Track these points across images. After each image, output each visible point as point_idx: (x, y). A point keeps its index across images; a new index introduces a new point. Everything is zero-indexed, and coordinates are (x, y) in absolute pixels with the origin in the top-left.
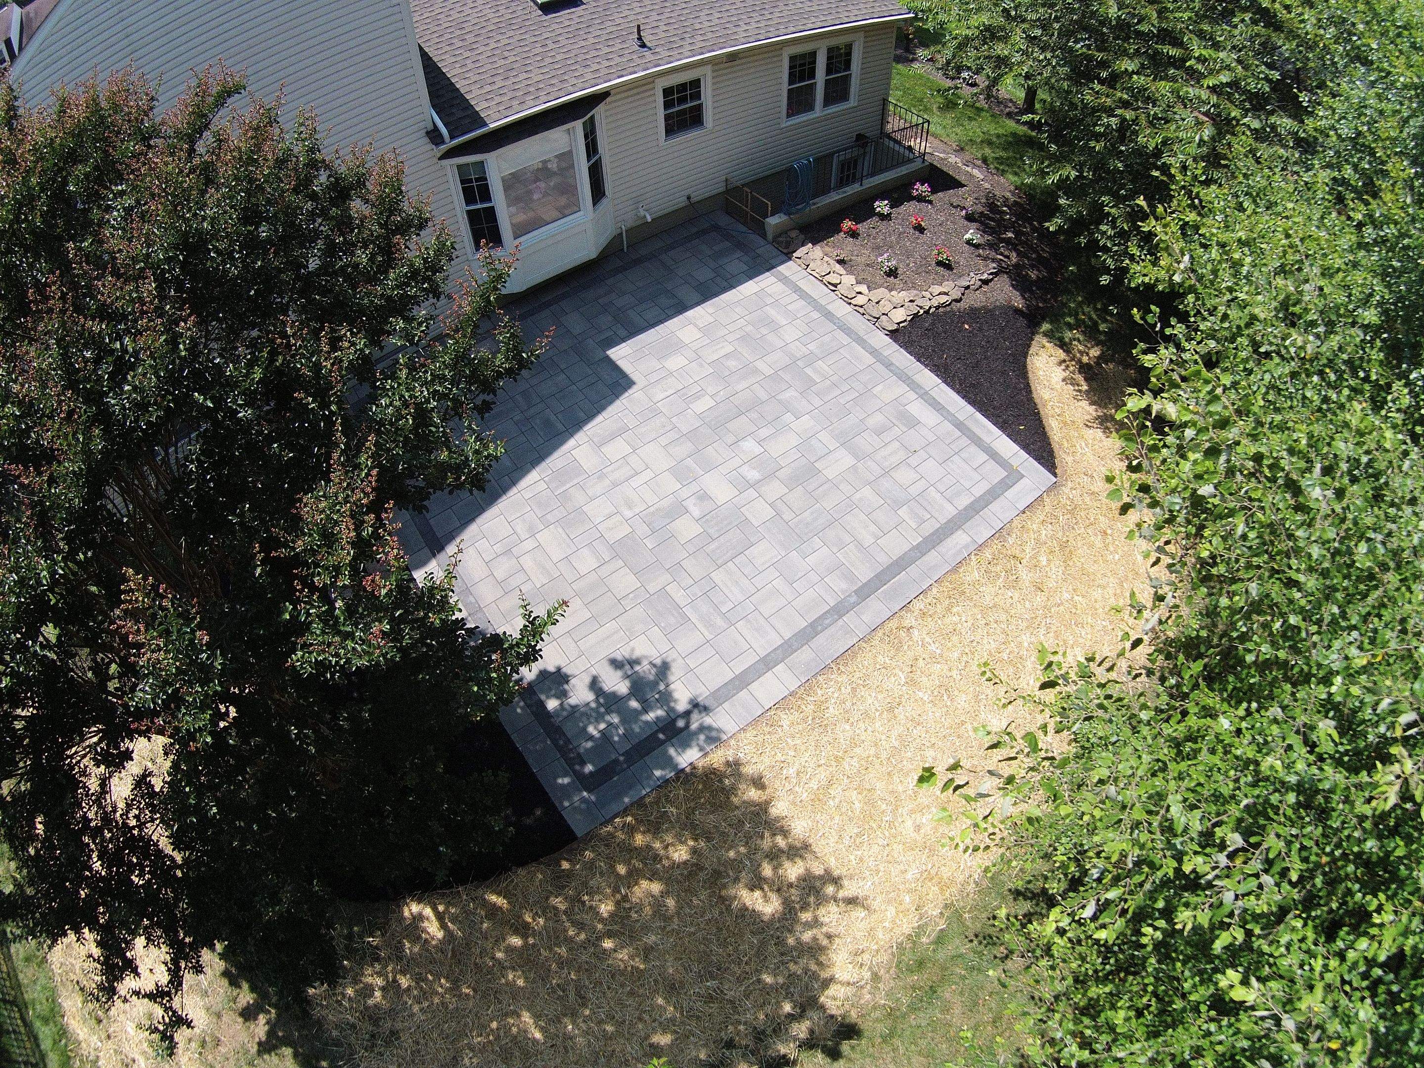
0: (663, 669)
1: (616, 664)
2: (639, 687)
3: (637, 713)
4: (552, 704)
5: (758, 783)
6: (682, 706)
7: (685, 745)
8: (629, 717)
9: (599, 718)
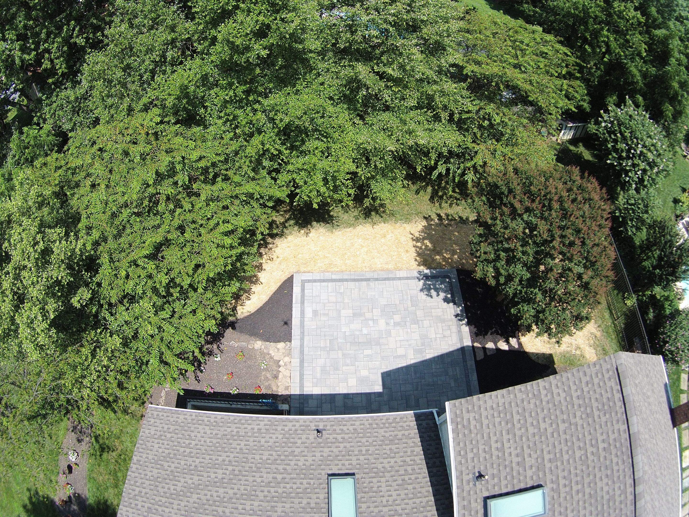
0: (422, 290)
1: (431, 297)
2: (429, 289)
3: (432, 285)
4: (449, 296)
5: (416, 260)
6: (422, 281)
7: (426, 274)
8: (434, 285)
9: (441, 288)
